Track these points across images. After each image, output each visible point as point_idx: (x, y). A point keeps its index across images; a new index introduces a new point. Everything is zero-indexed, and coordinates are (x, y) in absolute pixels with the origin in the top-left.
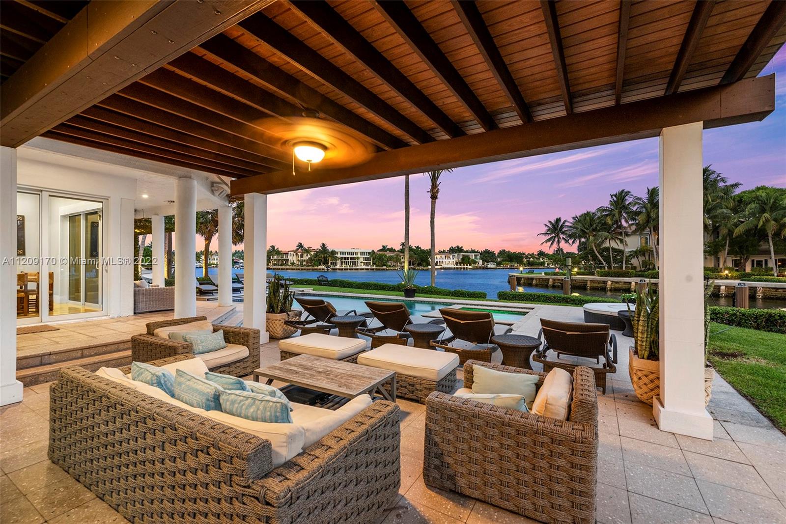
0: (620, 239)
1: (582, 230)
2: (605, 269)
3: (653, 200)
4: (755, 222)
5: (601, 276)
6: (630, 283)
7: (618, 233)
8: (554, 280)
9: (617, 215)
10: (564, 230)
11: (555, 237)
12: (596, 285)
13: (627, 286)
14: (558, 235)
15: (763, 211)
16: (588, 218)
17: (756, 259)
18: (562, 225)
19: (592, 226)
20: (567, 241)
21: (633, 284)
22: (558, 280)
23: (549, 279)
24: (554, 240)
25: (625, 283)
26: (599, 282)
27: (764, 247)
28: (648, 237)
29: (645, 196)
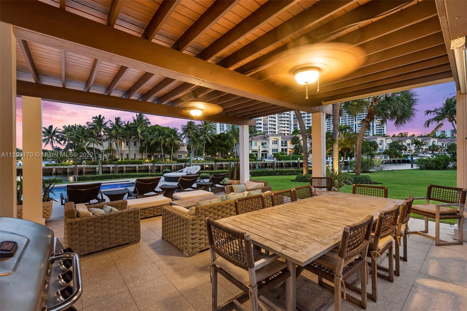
0: (99, 143)
1: (77, 136)
2: (92, 160)
3: (118, 124)
4: (157, 139)
5: (90, 165)
6: (109, 168)
7: (99, 139)
8: (56, 169)
9: (99, 130)
10: (56, 134)
11: (49, 139)
12: (89, 170)
13: (107, 169)
14: (52, 138)
15: (160, 135)
16: (80, 129)
17: (155, 154)
18: (54, 131)
19: (83, 134)
20: (59, 142)
21: (111, 168)
22: (60, 169)
23: (52, 169)
24: (49, 141)
25: (107, 168)
26: (90, 168)
27: (159, 149)
28: (112, 143)
29: (114, 121)
